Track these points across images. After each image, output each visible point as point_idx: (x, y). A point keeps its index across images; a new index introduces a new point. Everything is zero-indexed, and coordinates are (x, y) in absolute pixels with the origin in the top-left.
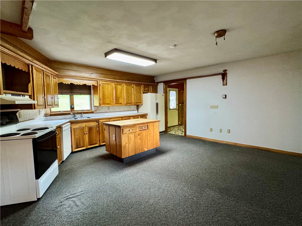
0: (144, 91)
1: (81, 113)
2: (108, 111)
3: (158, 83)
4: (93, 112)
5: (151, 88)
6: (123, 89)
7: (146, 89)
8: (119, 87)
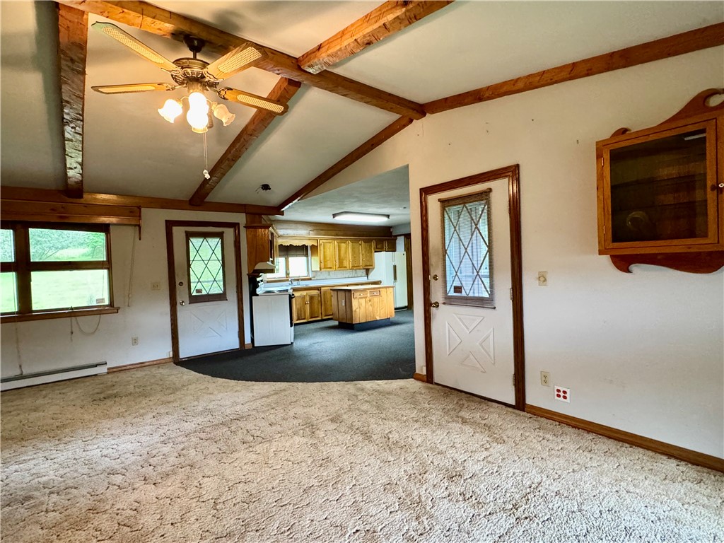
0: (377, 248)
1: (298, 280)
2: (328, 277)
3: (396, 236)
4: (310, 279)
5: (386, 245)
6: (348, 248)
7: (379, 246)
8: (343, 245)
